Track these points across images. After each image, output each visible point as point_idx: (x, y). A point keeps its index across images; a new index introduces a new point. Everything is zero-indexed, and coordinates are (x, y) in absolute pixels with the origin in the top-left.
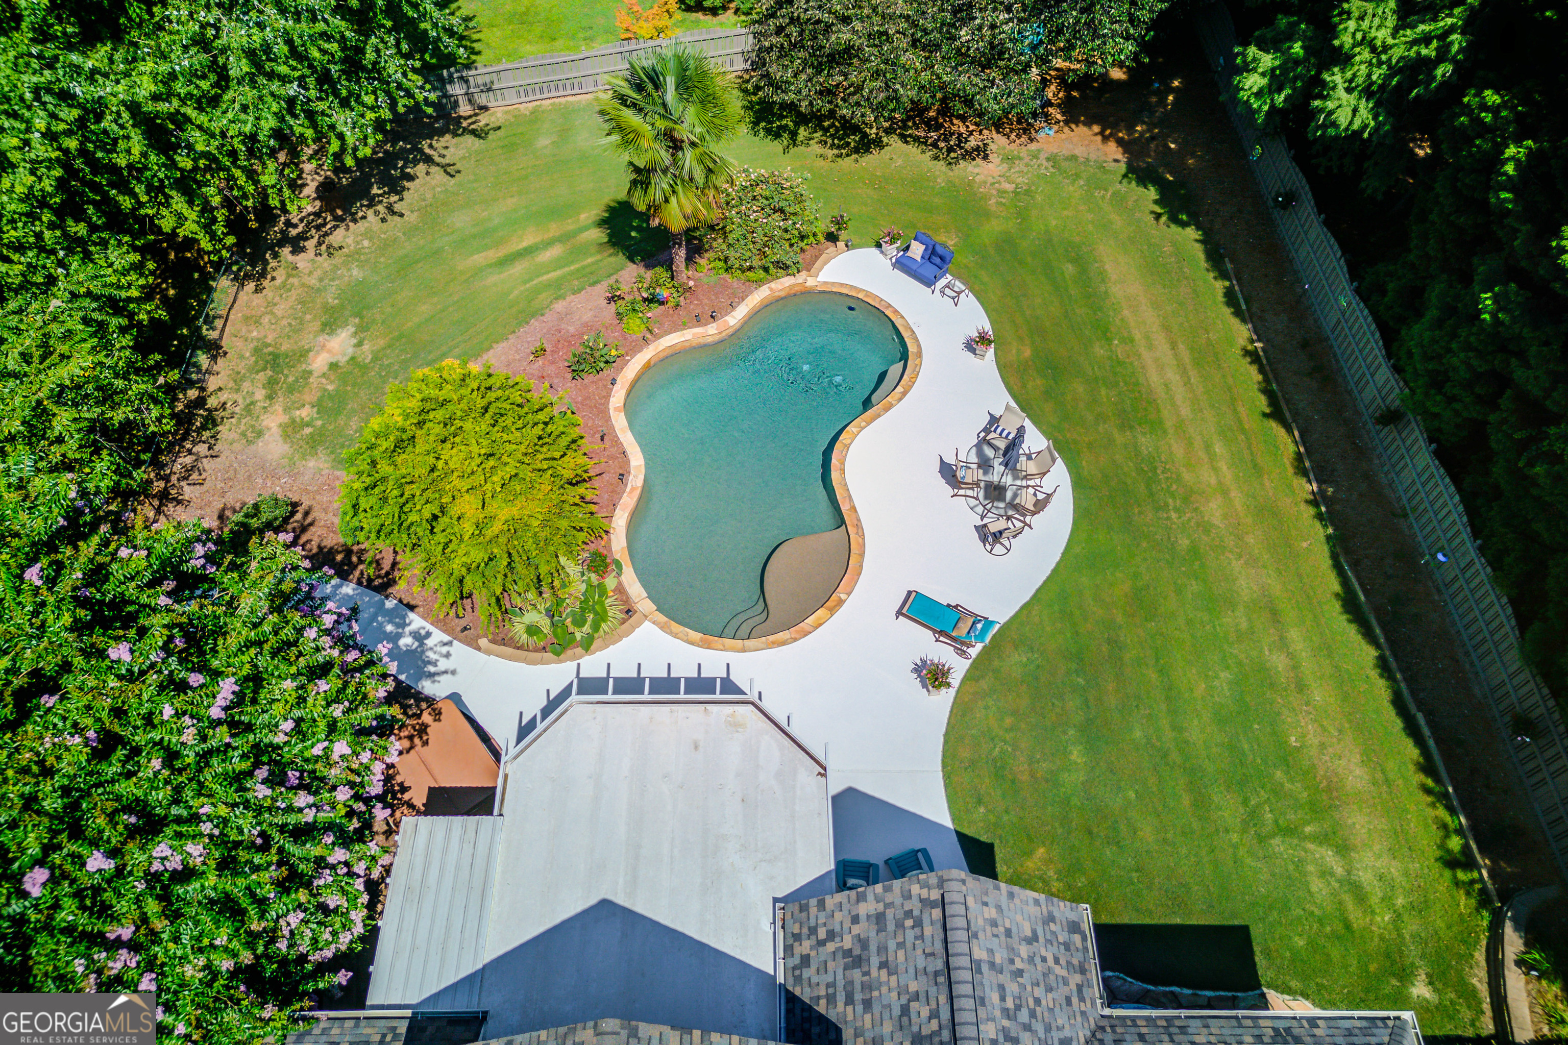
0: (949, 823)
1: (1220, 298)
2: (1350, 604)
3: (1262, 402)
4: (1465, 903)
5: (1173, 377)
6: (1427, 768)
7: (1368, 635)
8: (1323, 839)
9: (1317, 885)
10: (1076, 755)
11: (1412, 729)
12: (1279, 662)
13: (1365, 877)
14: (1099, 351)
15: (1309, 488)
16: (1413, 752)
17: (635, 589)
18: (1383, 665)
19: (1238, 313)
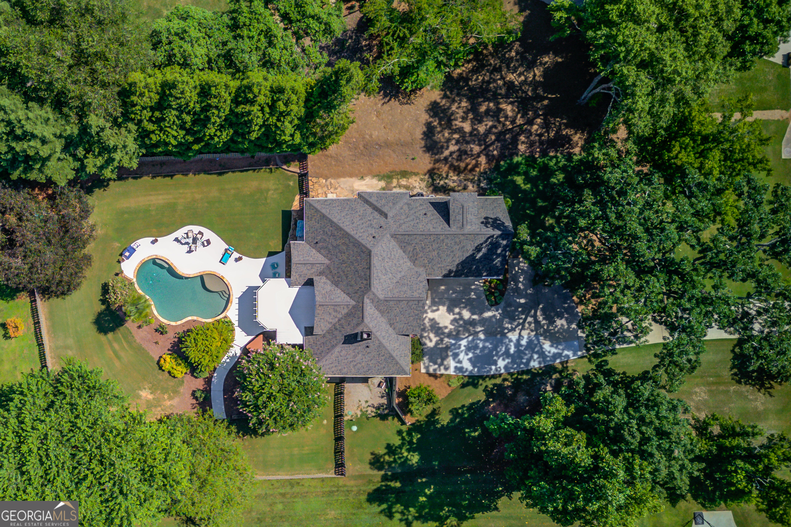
0: (264, 259)
1: (134, 181)
2: (220, 174)
3: (168, 179)
4: (278, 171)
5: (161, 197)
6: (254, 170)
7: (227, 172)
8: (267, 193)
9: (275, 196)
10: (252, 234)
11: (247, 170)
12: (233, 192)
13: (273, 187)
14: (154, 213)
15: (191, 175)
16: (251, 172)
17: (221, 316)
18: (233, 172)
19: (140, 177)
